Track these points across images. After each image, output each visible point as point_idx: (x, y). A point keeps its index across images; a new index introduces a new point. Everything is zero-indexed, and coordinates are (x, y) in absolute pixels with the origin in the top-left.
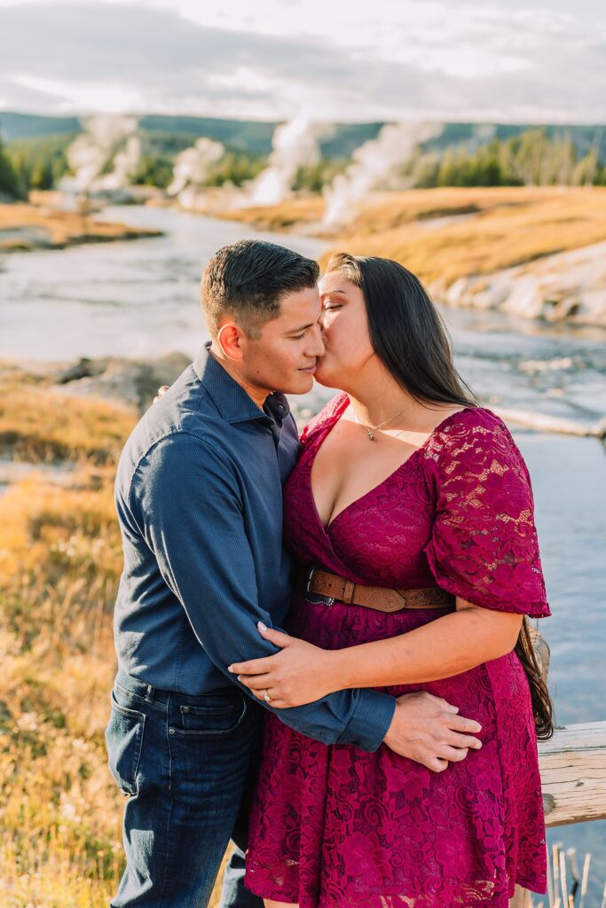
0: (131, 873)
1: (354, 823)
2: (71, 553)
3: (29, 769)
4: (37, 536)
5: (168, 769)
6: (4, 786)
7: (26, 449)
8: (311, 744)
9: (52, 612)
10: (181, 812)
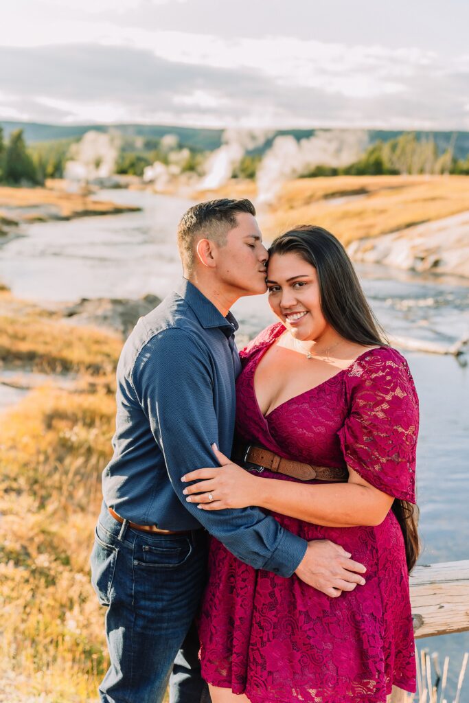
1: (273, 632)
2: (74, 439)
3: (43, 595)
4: (49, 426)
5: (132, 589)
6: (25, 607)
7: (41, 364)
8: (242, 573)
9: (60, 482)
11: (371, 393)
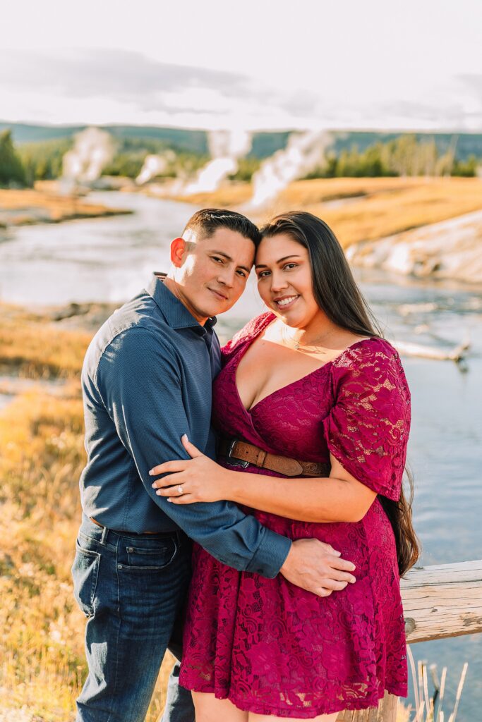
0: (91, 678)
1: (258, 634)
3: (27, 605)
4: (36, 433)
5: (117, 595)
7: (28, 369)
8: (226, 572)
10: (127, 629)
11: (359, 383)
